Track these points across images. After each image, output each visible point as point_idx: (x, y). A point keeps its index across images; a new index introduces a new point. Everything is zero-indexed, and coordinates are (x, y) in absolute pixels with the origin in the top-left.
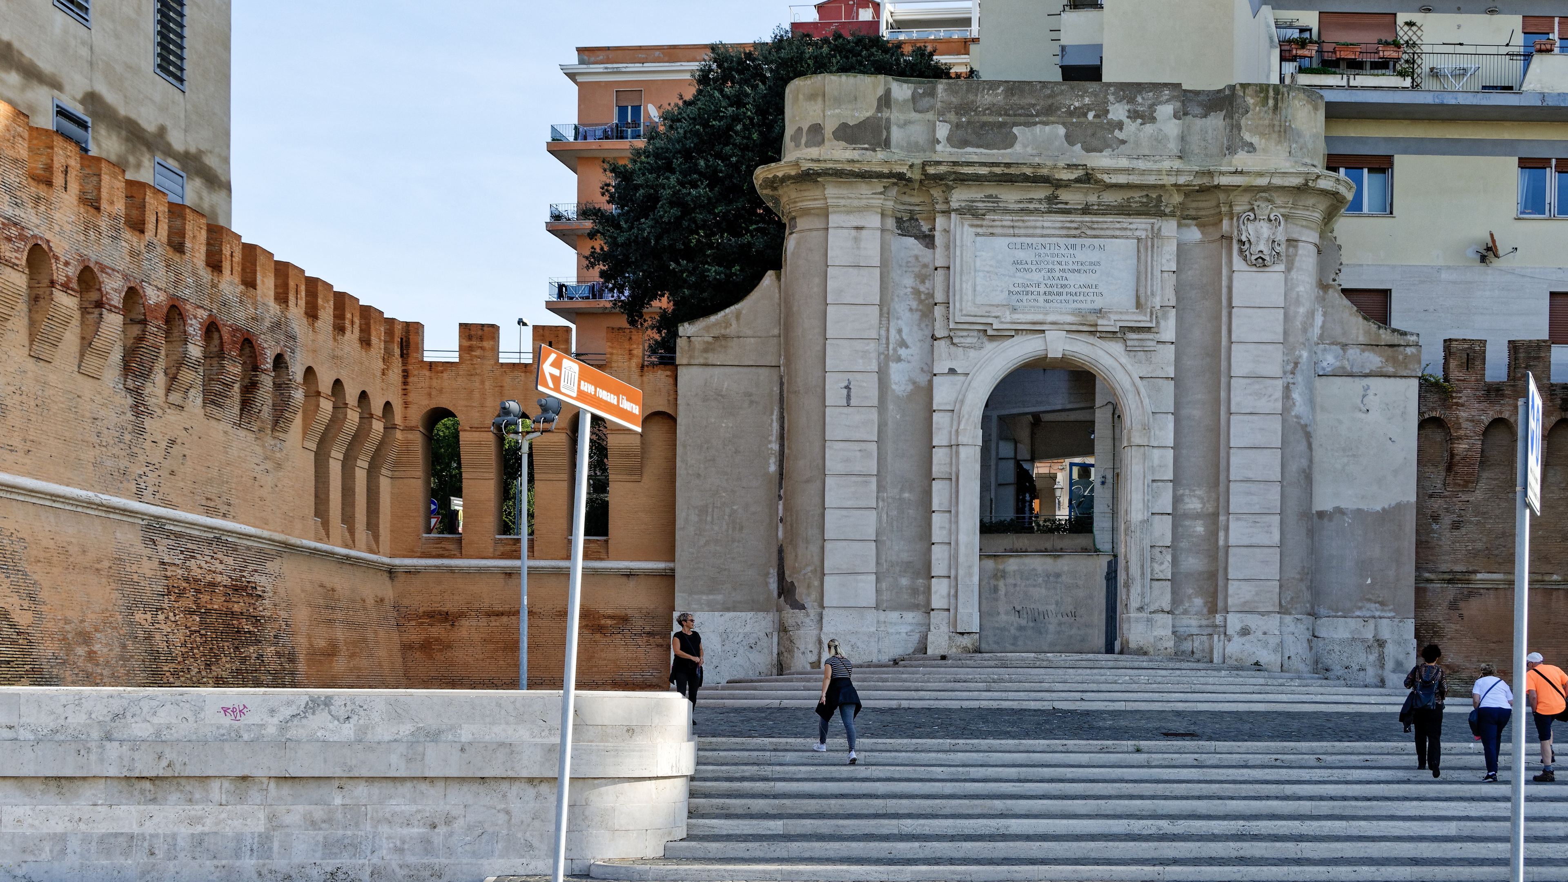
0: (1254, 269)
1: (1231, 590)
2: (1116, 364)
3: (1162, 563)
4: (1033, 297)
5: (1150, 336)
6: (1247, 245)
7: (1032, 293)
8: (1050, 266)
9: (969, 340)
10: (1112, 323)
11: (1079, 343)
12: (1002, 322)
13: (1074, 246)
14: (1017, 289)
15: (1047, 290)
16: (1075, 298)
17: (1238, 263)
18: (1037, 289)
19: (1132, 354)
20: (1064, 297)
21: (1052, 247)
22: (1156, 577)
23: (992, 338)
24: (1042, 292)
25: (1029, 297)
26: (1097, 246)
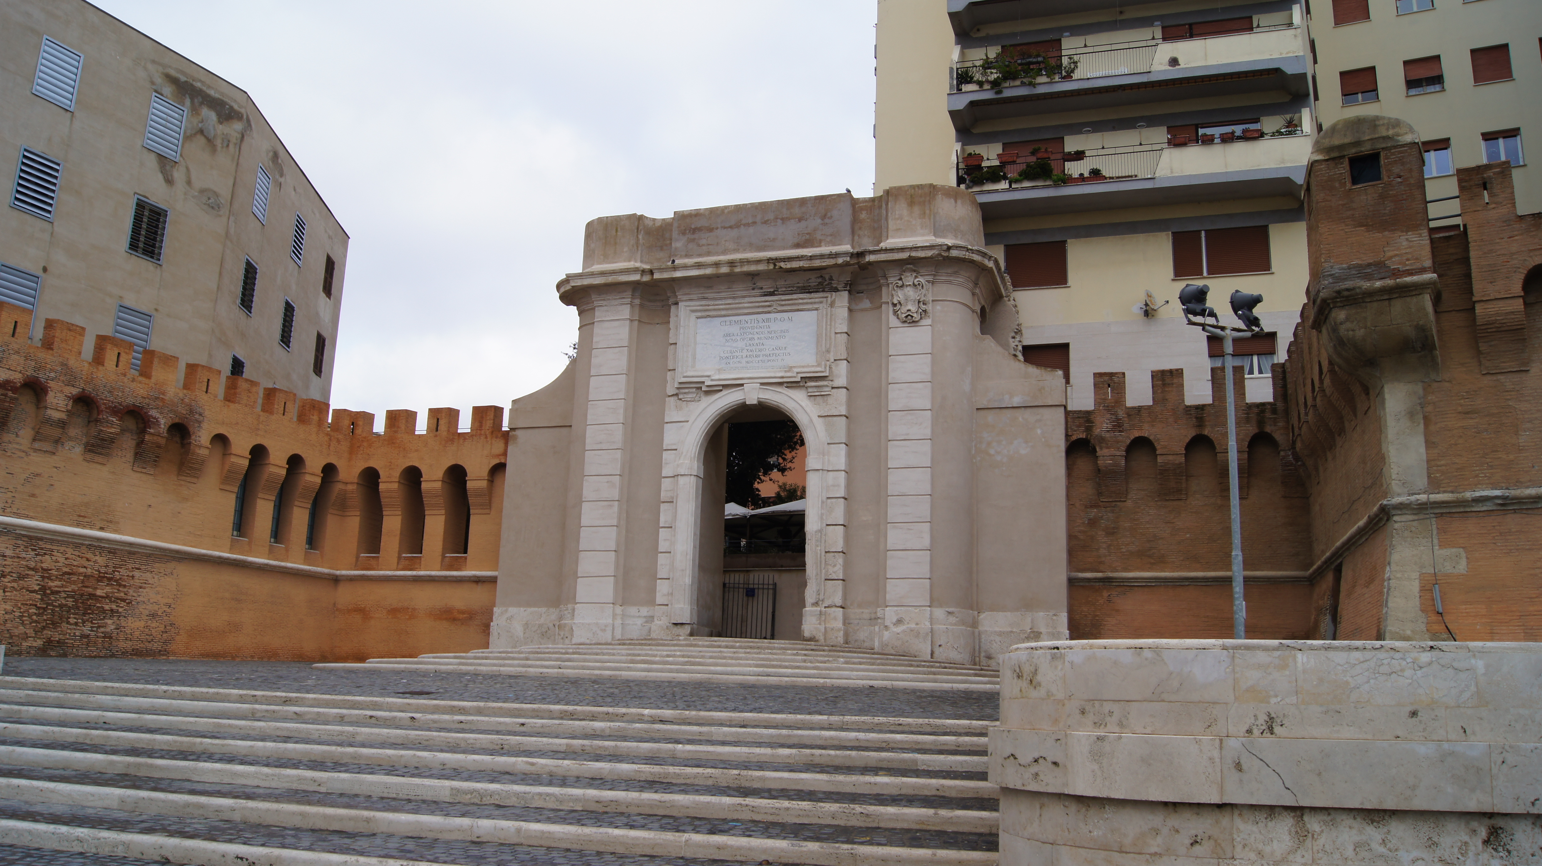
0: (906, 325)
1: (889, 588)
2: (798, 406)
3: (835, 566)
4: (738, 360)
5: (825, 383)
6: (898, 307)
7: (737, 357)
8: (751, 336)
9: (690, 396)
10: (795, 375)
11: (770, 392)
12: (712, 380)
13: (769, 320)
14: (727, 355)
15: (748, 354)
16: (770, 358)
17: (893, 321)
18: (741, 354)
19: (812, 398)
20: (761, 358)
21: (753, 322)
22: (830, 577)
23: (708, 393)
24: (744, 356)
25: (735, 360)
26: (786, 318)
